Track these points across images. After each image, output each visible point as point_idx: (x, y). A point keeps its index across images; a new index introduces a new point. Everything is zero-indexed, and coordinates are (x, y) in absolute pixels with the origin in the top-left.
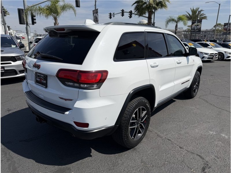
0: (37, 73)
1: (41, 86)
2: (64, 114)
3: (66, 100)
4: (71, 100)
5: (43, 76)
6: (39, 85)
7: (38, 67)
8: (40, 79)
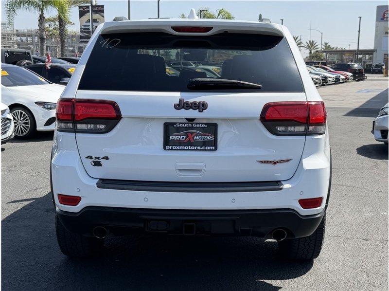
0: (175, 123)
1: (197, 150)
2: (281, 189)
3: (275, 163)
4: (288, 160)
5: (203, 126)
6: (183, 150)
7: (202, 106)
8: (186, 134)
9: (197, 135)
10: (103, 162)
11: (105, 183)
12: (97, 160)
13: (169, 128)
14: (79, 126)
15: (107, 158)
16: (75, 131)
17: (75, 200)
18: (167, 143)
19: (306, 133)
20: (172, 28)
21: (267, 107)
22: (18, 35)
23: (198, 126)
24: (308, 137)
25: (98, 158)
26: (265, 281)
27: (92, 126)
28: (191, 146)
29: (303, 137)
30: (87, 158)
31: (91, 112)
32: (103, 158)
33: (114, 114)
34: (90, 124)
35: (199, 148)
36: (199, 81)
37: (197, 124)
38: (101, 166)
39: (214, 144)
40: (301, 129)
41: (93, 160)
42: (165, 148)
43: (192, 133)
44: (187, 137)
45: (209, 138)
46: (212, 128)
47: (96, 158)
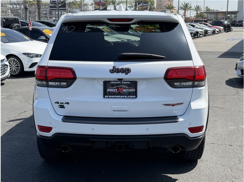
0: (111, 81)
1: (124, 98)
2: (178, 121)
3: (173, 105)
4: (182, 103)
5: (128, 83)
6: (116, 98)
7: (127, 71)
8: (117, 88)
9: (124, 88)
10: (65, 105)
11: (67, 119)
12: (62, 104)
13: (107, 84)
14: (50, 83)
15: (68, 103)
16: (48, 86)
17: (49, 129)
18: (106, 94)
19: (193, 86)
20: (108, 19)
21: (168, 71)
22: (11, 4)
23: (125, 83)
24: (194, 89)
25: (63, 103)
26: (167, 175)
27: (58, 83)
28: (121, 95)
29: (191, 89)
30: (55, 103)
31: (57, 75)
32: (65, 103)
33: (72, 76)
34: (57, 82)
35: (126, 97)
36: (125, 55)
37: (124, 81)
38: (65, 108)
39: (135, 94)
40: (190, 83)
41: (59, 104)
42: (104, 97)
43: (121, 87)
44: (118, 90)
45: (132, 90)
46: (134, 84)
47: (61, 103)
